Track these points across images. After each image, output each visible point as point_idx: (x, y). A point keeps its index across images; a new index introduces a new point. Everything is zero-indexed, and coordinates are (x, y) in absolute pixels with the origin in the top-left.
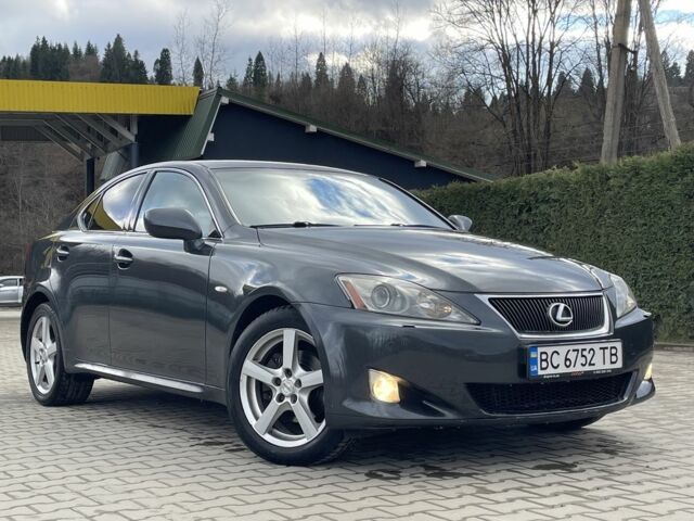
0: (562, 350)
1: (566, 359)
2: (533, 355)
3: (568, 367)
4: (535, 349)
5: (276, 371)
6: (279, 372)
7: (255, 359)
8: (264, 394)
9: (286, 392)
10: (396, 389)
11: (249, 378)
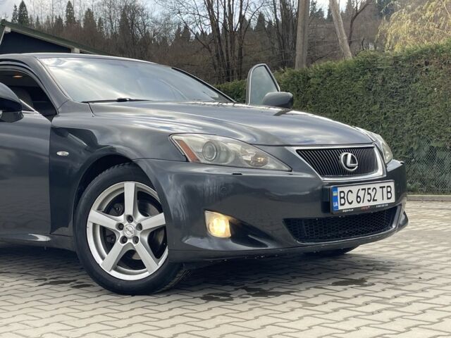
0: (354, 189)
1: (358, 197)
2: (335, 194)
3: (359, 202)
4: (336, 189)
5: (118, 218)
6: (122, 218)
7: (99, 209)
8: (108, 238)
9: (128, 234)
10: (228, 226)
11: (94, 225)
